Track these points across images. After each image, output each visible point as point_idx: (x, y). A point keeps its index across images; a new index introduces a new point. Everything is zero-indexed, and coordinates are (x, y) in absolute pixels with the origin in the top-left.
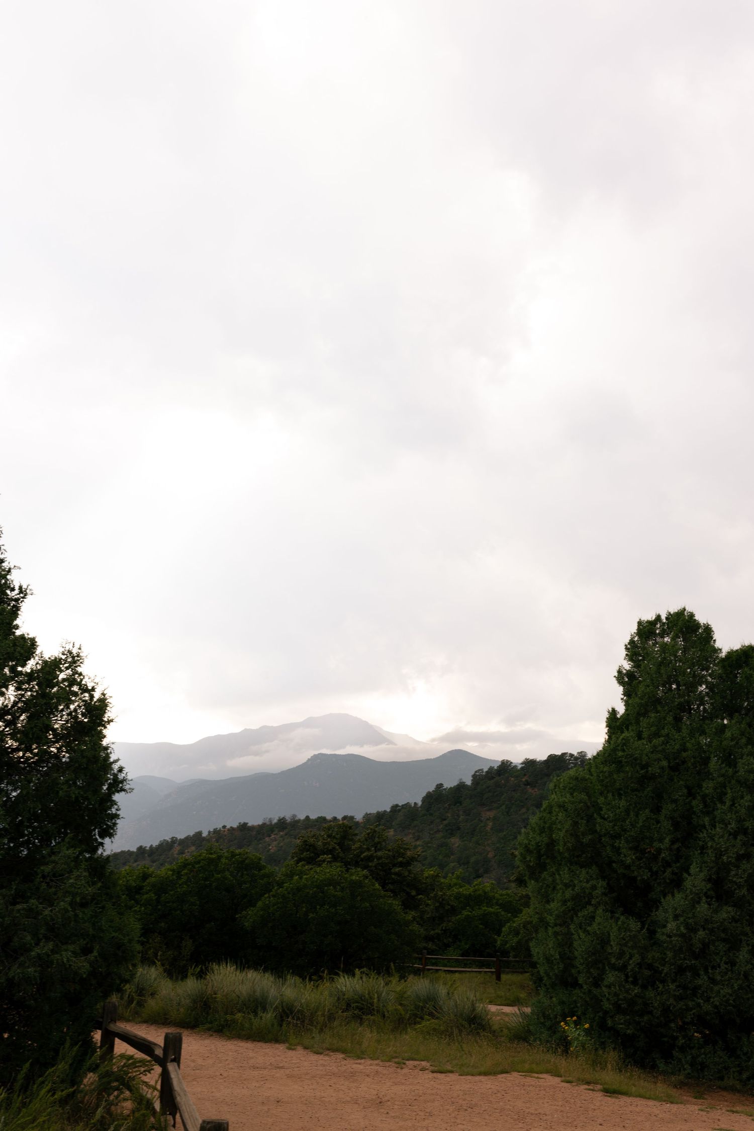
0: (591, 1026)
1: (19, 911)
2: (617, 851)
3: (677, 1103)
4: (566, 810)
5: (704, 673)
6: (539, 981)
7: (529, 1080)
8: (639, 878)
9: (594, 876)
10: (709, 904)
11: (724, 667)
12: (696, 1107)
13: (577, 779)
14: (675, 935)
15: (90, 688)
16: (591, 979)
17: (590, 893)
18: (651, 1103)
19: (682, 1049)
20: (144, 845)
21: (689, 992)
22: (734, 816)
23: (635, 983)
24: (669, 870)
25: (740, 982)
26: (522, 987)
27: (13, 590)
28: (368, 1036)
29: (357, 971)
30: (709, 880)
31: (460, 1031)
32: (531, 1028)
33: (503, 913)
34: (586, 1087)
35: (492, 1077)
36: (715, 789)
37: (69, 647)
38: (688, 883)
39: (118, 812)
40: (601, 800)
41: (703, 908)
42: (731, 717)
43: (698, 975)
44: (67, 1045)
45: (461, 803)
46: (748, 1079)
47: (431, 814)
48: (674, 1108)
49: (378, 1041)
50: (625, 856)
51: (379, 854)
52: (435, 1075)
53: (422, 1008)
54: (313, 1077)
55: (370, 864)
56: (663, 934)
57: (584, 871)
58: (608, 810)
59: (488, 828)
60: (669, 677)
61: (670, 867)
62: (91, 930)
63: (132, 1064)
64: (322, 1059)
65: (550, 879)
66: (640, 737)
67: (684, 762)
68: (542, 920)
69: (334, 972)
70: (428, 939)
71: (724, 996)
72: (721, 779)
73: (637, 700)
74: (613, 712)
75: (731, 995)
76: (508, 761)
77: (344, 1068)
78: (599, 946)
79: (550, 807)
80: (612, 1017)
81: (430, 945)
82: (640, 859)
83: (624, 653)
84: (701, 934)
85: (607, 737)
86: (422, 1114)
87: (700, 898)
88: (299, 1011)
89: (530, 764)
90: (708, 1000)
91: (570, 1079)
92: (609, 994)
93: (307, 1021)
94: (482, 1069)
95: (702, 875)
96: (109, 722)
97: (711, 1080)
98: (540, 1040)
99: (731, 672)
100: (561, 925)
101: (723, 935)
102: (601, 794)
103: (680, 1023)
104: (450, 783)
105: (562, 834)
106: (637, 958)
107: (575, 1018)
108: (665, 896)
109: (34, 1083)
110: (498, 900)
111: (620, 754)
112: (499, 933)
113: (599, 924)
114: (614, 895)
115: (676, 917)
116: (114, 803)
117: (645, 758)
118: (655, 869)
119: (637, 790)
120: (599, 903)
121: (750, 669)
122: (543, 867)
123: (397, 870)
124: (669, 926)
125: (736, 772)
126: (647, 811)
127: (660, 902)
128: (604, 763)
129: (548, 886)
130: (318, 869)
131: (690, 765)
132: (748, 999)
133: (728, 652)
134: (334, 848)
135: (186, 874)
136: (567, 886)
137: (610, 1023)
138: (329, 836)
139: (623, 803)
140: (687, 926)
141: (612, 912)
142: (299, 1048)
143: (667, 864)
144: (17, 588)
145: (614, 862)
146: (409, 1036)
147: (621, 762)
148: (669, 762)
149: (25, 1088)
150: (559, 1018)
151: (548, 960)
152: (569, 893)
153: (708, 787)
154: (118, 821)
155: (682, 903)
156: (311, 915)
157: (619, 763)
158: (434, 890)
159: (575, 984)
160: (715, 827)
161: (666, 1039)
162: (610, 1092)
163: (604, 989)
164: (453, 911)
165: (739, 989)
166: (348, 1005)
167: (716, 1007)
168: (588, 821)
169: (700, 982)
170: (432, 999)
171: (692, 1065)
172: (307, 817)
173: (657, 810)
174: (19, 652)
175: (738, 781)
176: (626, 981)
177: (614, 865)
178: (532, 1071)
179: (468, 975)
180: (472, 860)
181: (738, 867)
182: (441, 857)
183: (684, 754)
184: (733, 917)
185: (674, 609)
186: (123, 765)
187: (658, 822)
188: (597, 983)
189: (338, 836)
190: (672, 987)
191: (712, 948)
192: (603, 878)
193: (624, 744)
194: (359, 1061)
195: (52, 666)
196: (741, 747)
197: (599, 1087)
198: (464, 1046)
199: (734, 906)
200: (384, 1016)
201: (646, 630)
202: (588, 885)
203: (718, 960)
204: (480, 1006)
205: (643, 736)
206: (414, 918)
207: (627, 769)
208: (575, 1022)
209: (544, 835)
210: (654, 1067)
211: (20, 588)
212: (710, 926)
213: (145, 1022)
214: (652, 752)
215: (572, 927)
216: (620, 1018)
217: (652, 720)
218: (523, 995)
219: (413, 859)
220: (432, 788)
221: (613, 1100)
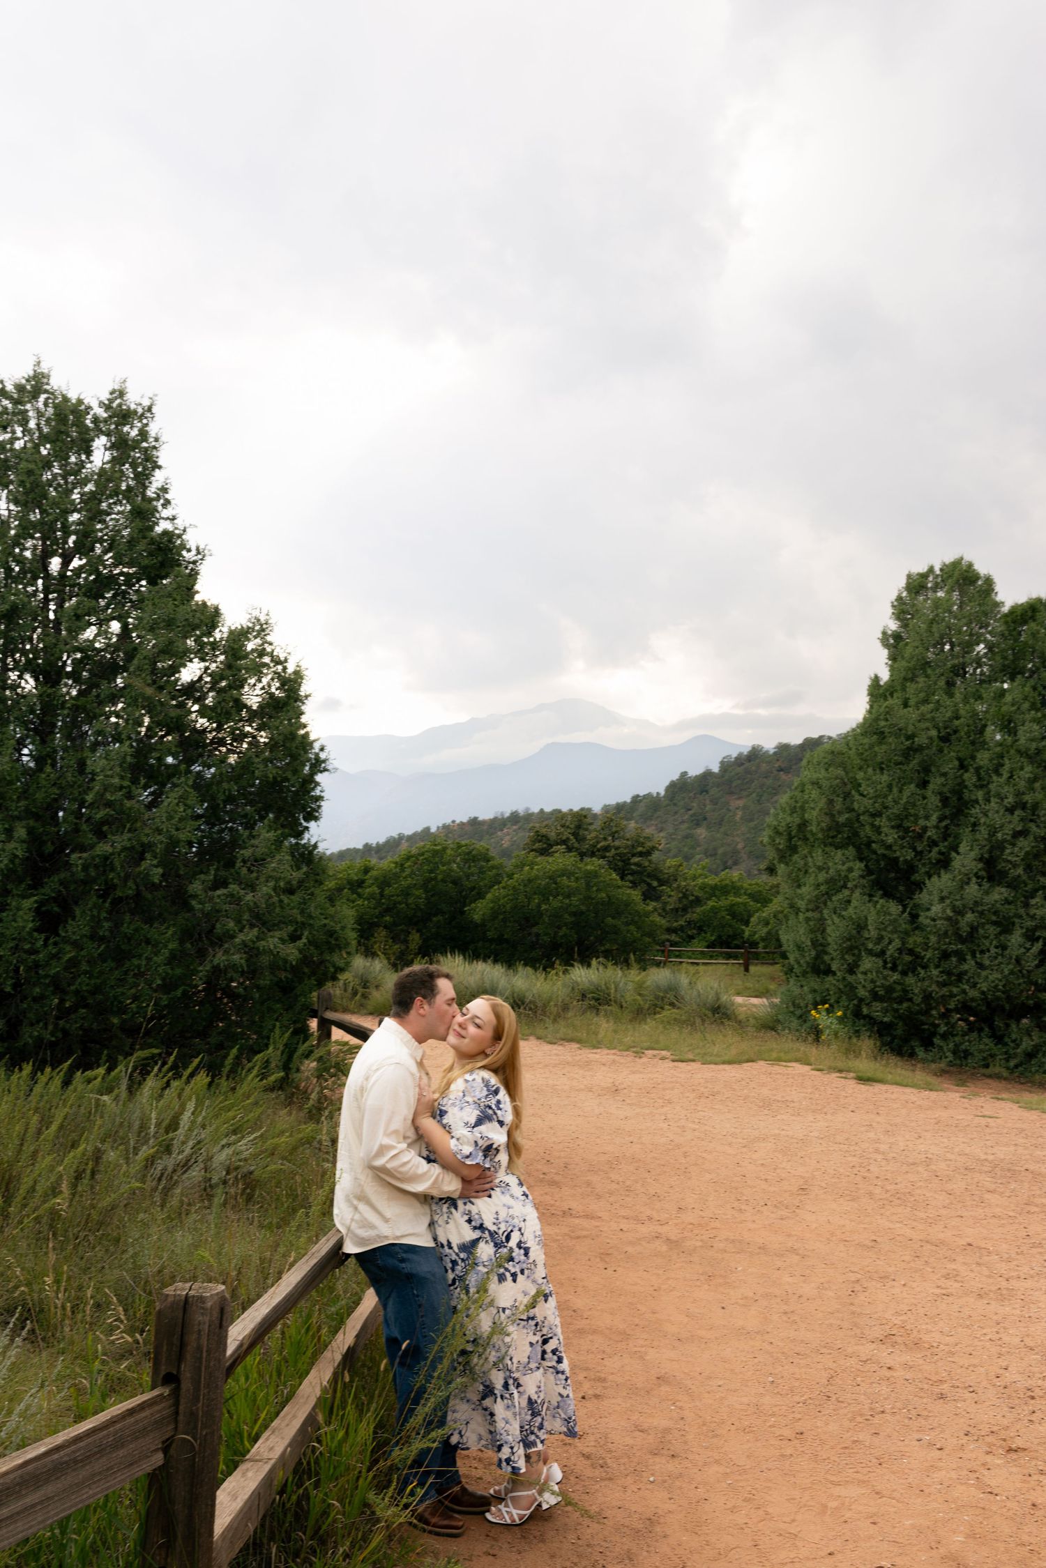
0: (845, 1014)
1: (219, 896)
2: (878, 830)
3: (937, 1090)
4: (820, 788)
5: (983, 631)
6: (790, 971)
7: (776, 1069)
8: (901, 859)
9: (851, 858)
10: (980, 886)
11: (1006, 623)
12: (957, 1094)
13: (833, 752)
14: (941, 918)
15: (282, 659)
16: (845, 966)
17: (846, 876)
18: (908, 1090)
19: (944, 1037)
20: (370, 842)
21: (953, 978)
22: (1012, 790)
23: (894, 969)
24: (936, 850)
25: (1011, 967)
26: (773, 979)
27: (189, 550)
28: (604, 1025)
29: (594, 962)
30: (981, 859)
31: (703, 1021)
32: (780, 1017)
33: (752, 903)
34: (838, 1075)
35: (737, 1066)
36: (991, 760)
37: (256, 613)
38: (957, 862)
39: (322, 794)
40: (860, 775)
41: (973, 890)
42: (1012, 679)
43: (965, 960)
44: (277, 1031)
45: (707, 792)
46: (1016, 1066)
47: (675, 804)
48: (933, 1095)
49: (615, 1031)
50: (886, 835)
51: (617, 843)
52: (676, 1064)
53: (663, 999)
54: (547, 1066)
55: (608, 854)
56: (927, 917)
57: (839, 852)
58: (868, 786)
59: (738, 818)
60: (942, 638)
61: (937, 845)
62: (299, 916)
63: (347, 1050)
64: (556, 1049)
65: (802, 862)
66: (906, 705)
67: (955, 732)
68: (792, 906)
69: (568, 962)
70: (670, 930)
71: (993, 982)
72: (998, 749)
73: (904, 664)
74: (876, 679)
75: (1000, 980)
76: (759, 746)
77: (577, 1058)
78: (854, 932)
79: (803, 785)
80: (867, 1004)
81: (674, 937)
82: (902, 838)
83: (890, 611)
84: (970, 917)
85: (868, 707)
86: (661, 1101)
87: (969, 879)
88: (530, 1002)
89: (783, 748)
90: (974, 985)
91: (821, 1067)
92: (865, 980)
93: (539, 1012)
94: (726, 1058)
95: (973, 854)
96: (307, 697)
97: (974, 1068)
98: (790, 1029)
99: (1015, 629)
100: (813, 911)
101: (994, 918)
102: (860, 768)
103: (943, 1010)
104: (695, 771)
105: (815, 813)
106: (897, 943)
107: (827, 1006)
108: (930, 877)
109: (243, 1069)
110: (747, 889)
111: (883, 723)
112: (747, 923)
113: (856, 907)
114: (873, 877)
115: (942, 899)
116: (317, 784)
117: (911, 728)
118: (919, 849)
119: (901, 763)
120: (856, 886)
121: (1037, 625)
122: (793, 849)
123: (636, 860)
124: (934, 909)
125: (1016, 741)
126: (912, 786)
127: (924, 884)
128: (864, 734)
129: (799, 870)
130: (550, 859)
131: (963, 734)
132: (1020, 984)
133: (1013, 607)
134: (568, 838)
135: (410, 866)
136: (820, 869)
137: (865, 1011)
138: (563, 826)
139: (885, 778)
140: (954, 909)
141: (871, 896)
142: (532, 1038)
143: (934, 843)
144: (194, 549)
145: (874, 842)
146: (649, 1026)
147: (883, 733)
148: (939, 732)
149: (233, 1072)
150: (810, 1006)
151: (799, 948)
152: (822, 877)
153: (983, 758)
154: (322, 803)
155: (949, 884)
156: (544, 907)
157: (881, 735)
158: (676, 880)
159: (828, 971)
160: (989, 801)
161: (926, 1027)
162: (863, 1079)
163: (860, 976)
164: (698, 901)
165: (1010, 974)
166: (584, 996)
167: (983, 993)
168: (845, 799)
169: (965, 967)
170: (672, 988)
171: (954, 1053)
172: (542, 811)
173: (924, 784)
174: (199, 618)
175: (1018, 751)
176: (885, 967)
177: (874, 845)
178: (779, 1060)
179: (714, 966)
180: (720, 851)
181: (1014, 845)
182: (686, 849)
183: (957, 723)
184: (1006, 899)
185: (949, 559)
186: (325, 744)
187: (924, 798)
188: (852, 970)
189: (572, 826)
190: (935, 972)
191: (981, 931)
192: (861, 860)
193: (888, 713)
194: (595, 1051)
195: (239, 636)
196: (1023, 713)
197: (852, 1075)
198: (707, 1035)
199: (1007, 887)
200: (622, 1007)
201: (917, 585)
202: (845, 868)
203: (987, 944)
204: (724, 998)
205: (910, 704)
206: (655, 910)
207: (890, 740)
208: (827, 1009)
209: (795, 815)
210: (912, 1055)
211: (198, 549)
212: (980, 909)
213: (371, 1014)
214: (920, 721)
215: (825, 912)
216: (877, 1006)
217: (920, 685)
218: (772, 987)
219: (653, 848)
220: (675, 777)
221: (867, 1087)
